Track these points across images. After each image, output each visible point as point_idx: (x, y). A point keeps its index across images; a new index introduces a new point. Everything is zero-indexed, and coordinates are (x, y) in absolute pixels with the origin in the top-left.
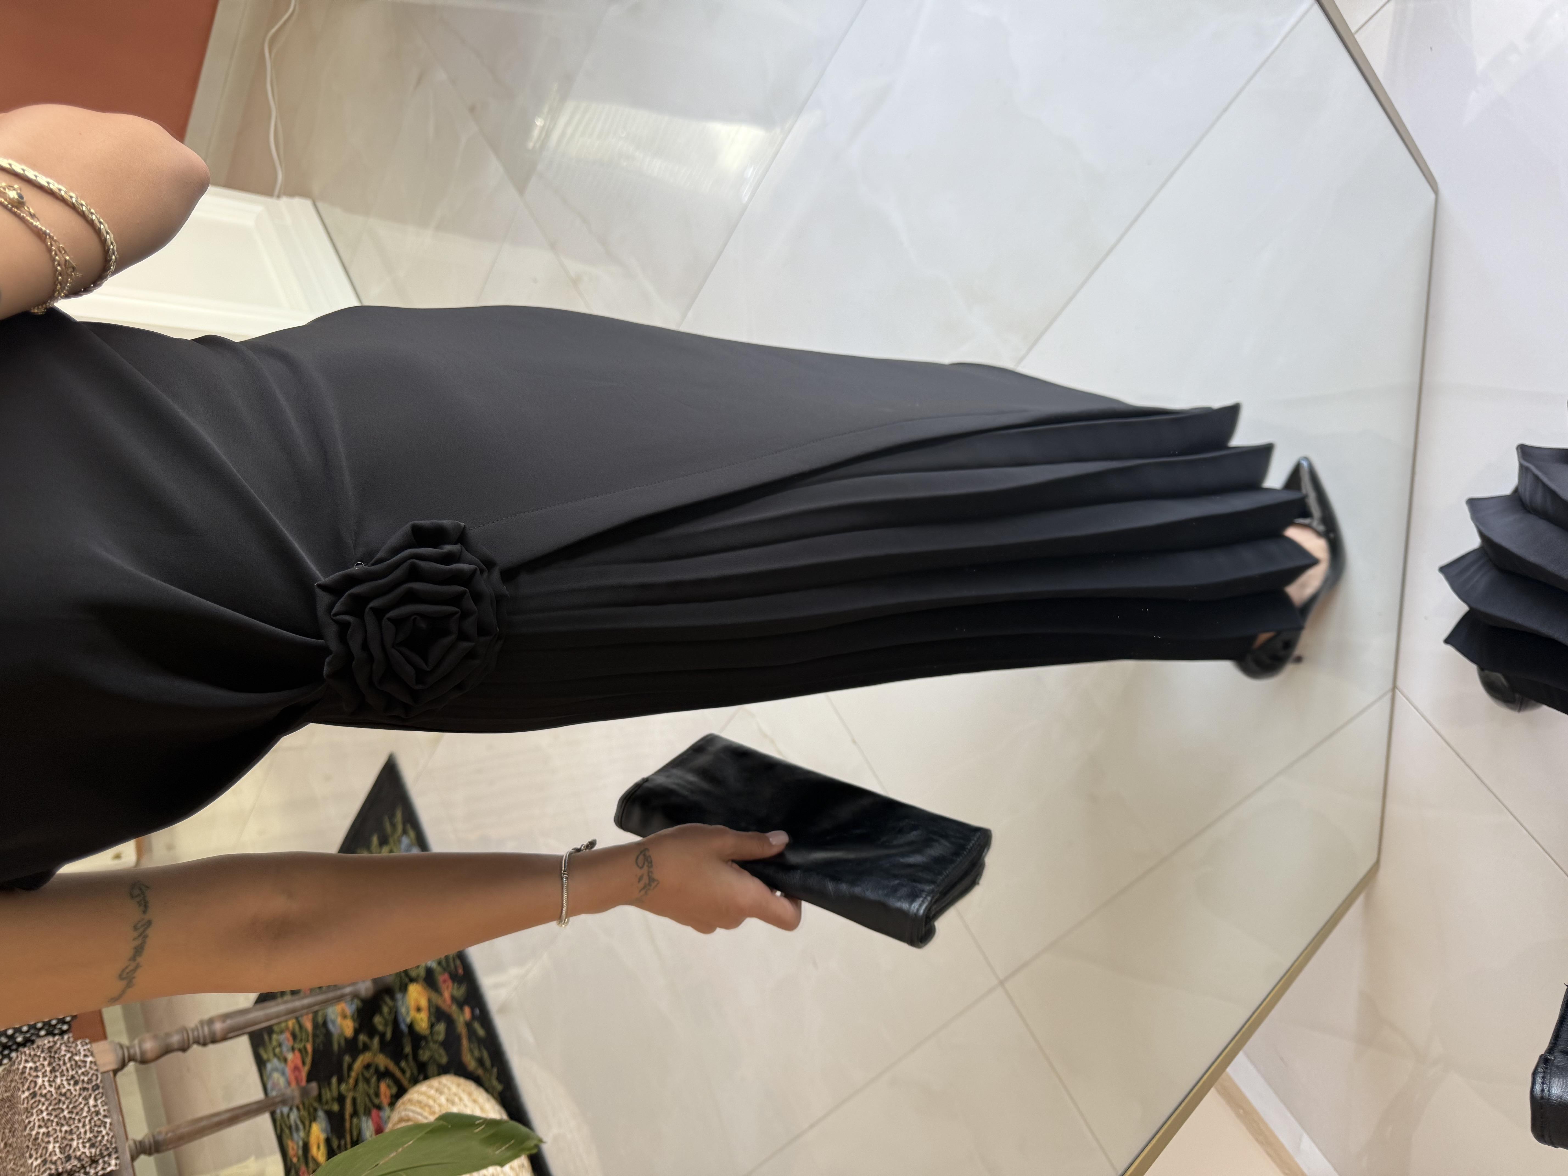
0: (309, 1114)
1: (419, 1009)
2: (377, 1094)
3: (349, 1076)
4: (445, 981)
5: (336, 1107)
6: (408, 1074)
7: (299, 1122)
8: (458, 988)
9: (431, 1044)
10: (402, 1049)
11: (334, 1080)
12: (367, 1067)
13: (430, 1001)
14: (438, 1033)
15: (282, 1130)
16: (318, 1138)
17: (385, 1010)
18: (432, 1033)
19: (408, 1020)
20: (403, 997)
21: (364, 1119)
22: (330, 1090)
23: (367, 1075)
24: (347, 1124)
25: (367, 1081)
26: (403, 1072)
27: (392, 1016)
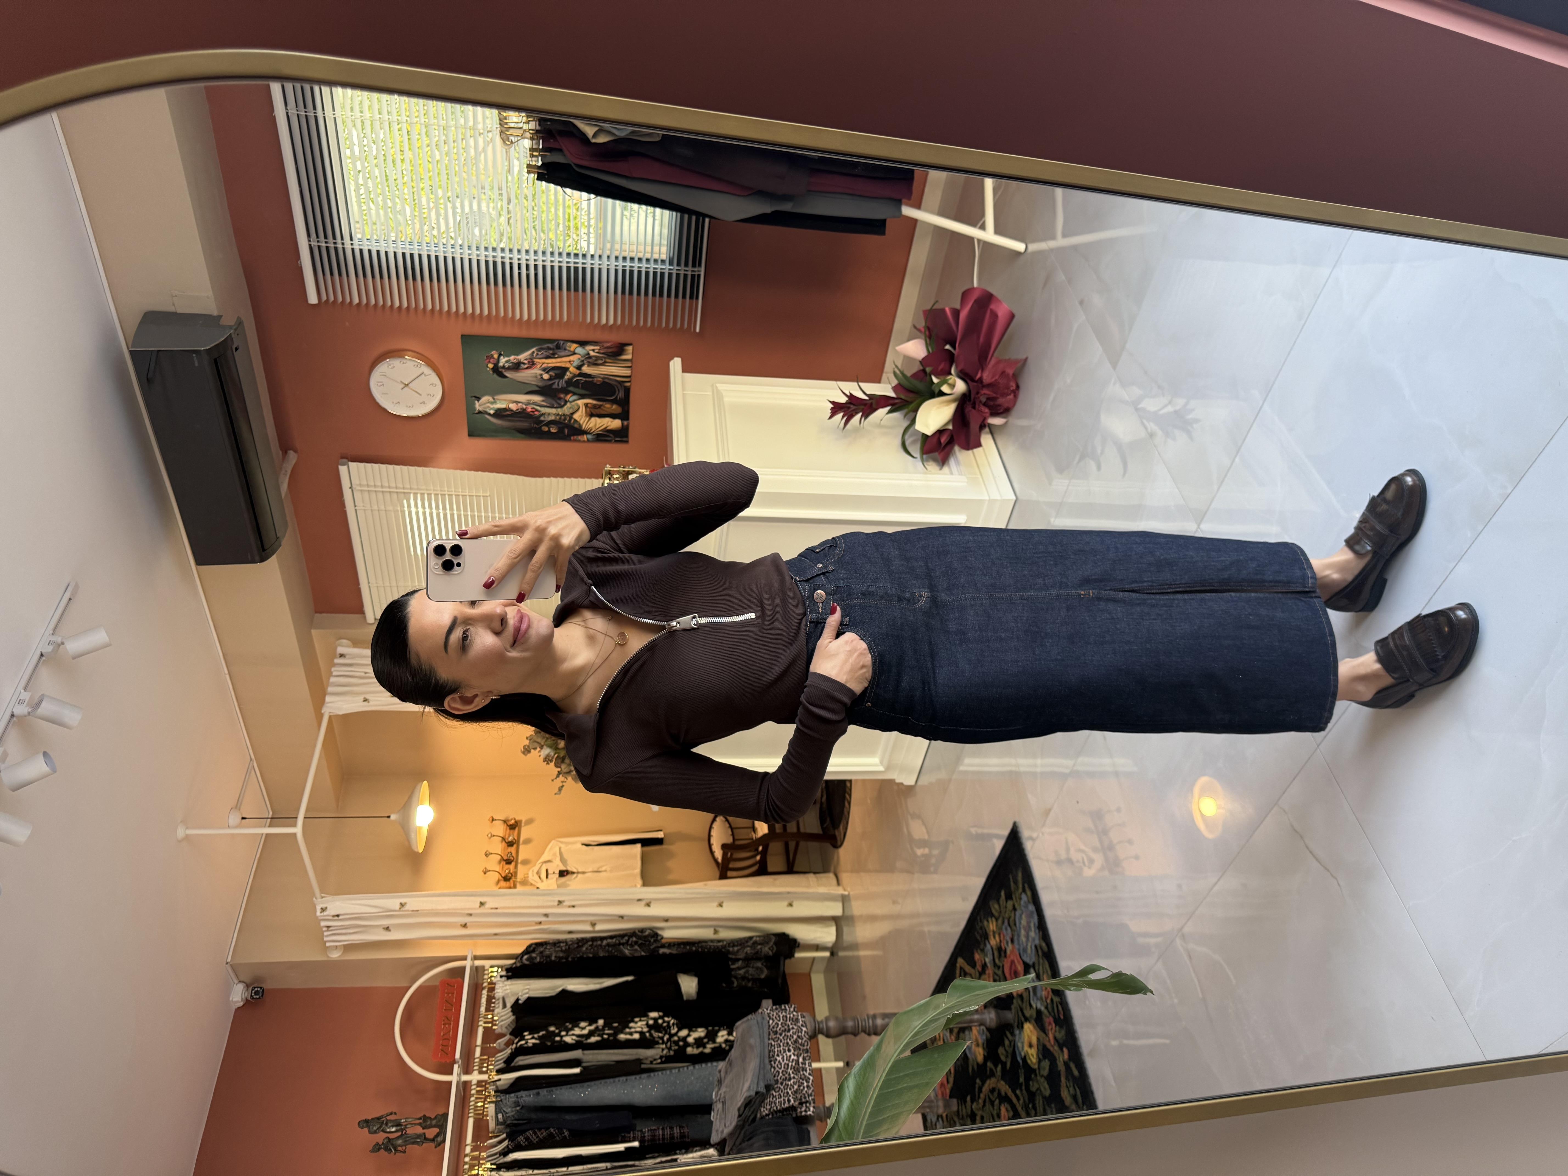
3: (979, 1097)
4: (1050, 1024)
6: (1021, 1102)
8: (1060, 1032)
9: (1039, 1078)
10: (1019, 1080)
11: (969, 1098)
12: (992, 1090)
13: (1038, 1039)
14: (1044, 1069)
17: (1007, 1042)
18: (1039, 1068)
19: (1023, 1054)
20: (1020, 1033)
22: (966, 1107)
23: (993, 1095)
25: (992, 1103)
26: (1018, 1099)
27: (1011, 1049)
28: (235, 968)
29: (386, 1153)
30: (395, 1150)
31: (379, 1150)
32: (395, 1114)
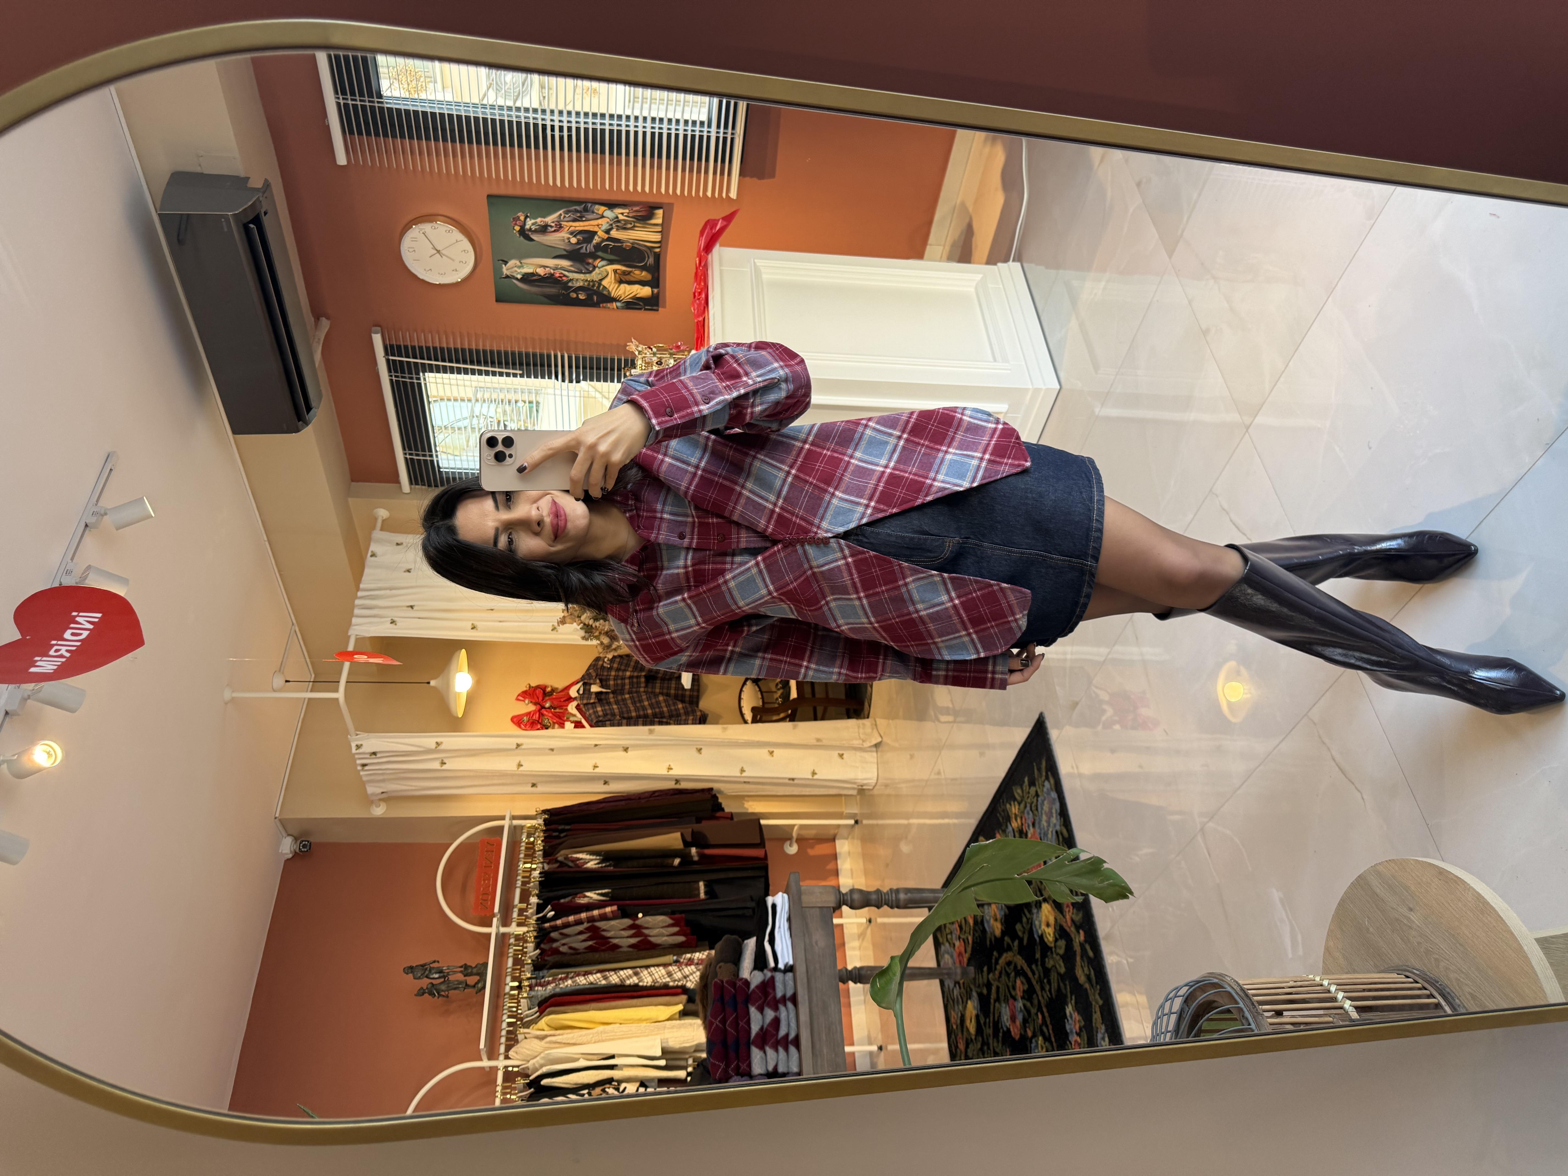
0: (967, 992)
1: (1048, 925)
2: (1014, 988)
3: (996, 969)
4: (1068, 907)
5: (985, 991)
6: (1036, 976)
7: (959, 997)
8: (1077, 914)
9: (1054, 956)
10: (1035, 955)
11: (985, 969)
12: (1009, 963)
13: (1056, 919)
14: (1060, 948)
15: (948, 1001)
16: (971, 1013)
17: (1024, 920)
18: (1055, 947)
19: (1040, 932)
20: (1038, 912)
21: (1004, 1005)
22: (982, 977)
23: (1009, 971)
24: (992, 1007)
25: (1008, 975)
26: (1034, 974)
27: (1029, 926)
28: (283, 823)
29: (430, 997)
30: (438, 994)
31: (423, 994)
32: (438, 962)
